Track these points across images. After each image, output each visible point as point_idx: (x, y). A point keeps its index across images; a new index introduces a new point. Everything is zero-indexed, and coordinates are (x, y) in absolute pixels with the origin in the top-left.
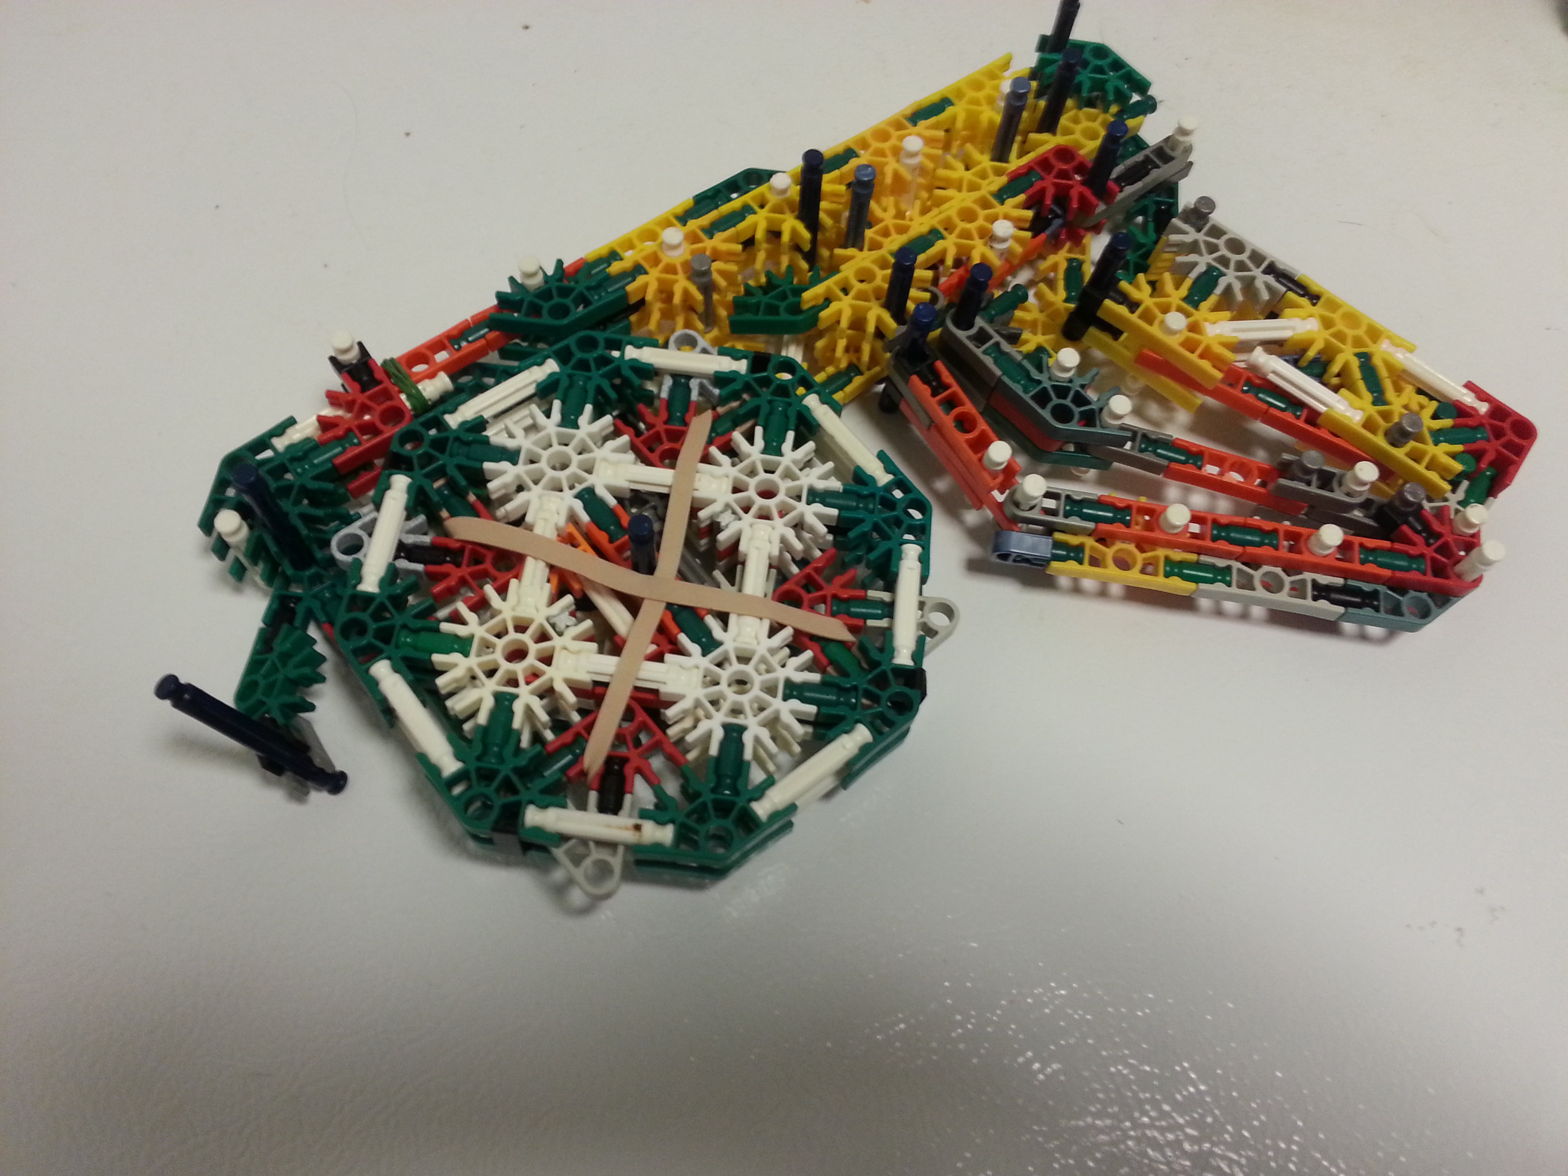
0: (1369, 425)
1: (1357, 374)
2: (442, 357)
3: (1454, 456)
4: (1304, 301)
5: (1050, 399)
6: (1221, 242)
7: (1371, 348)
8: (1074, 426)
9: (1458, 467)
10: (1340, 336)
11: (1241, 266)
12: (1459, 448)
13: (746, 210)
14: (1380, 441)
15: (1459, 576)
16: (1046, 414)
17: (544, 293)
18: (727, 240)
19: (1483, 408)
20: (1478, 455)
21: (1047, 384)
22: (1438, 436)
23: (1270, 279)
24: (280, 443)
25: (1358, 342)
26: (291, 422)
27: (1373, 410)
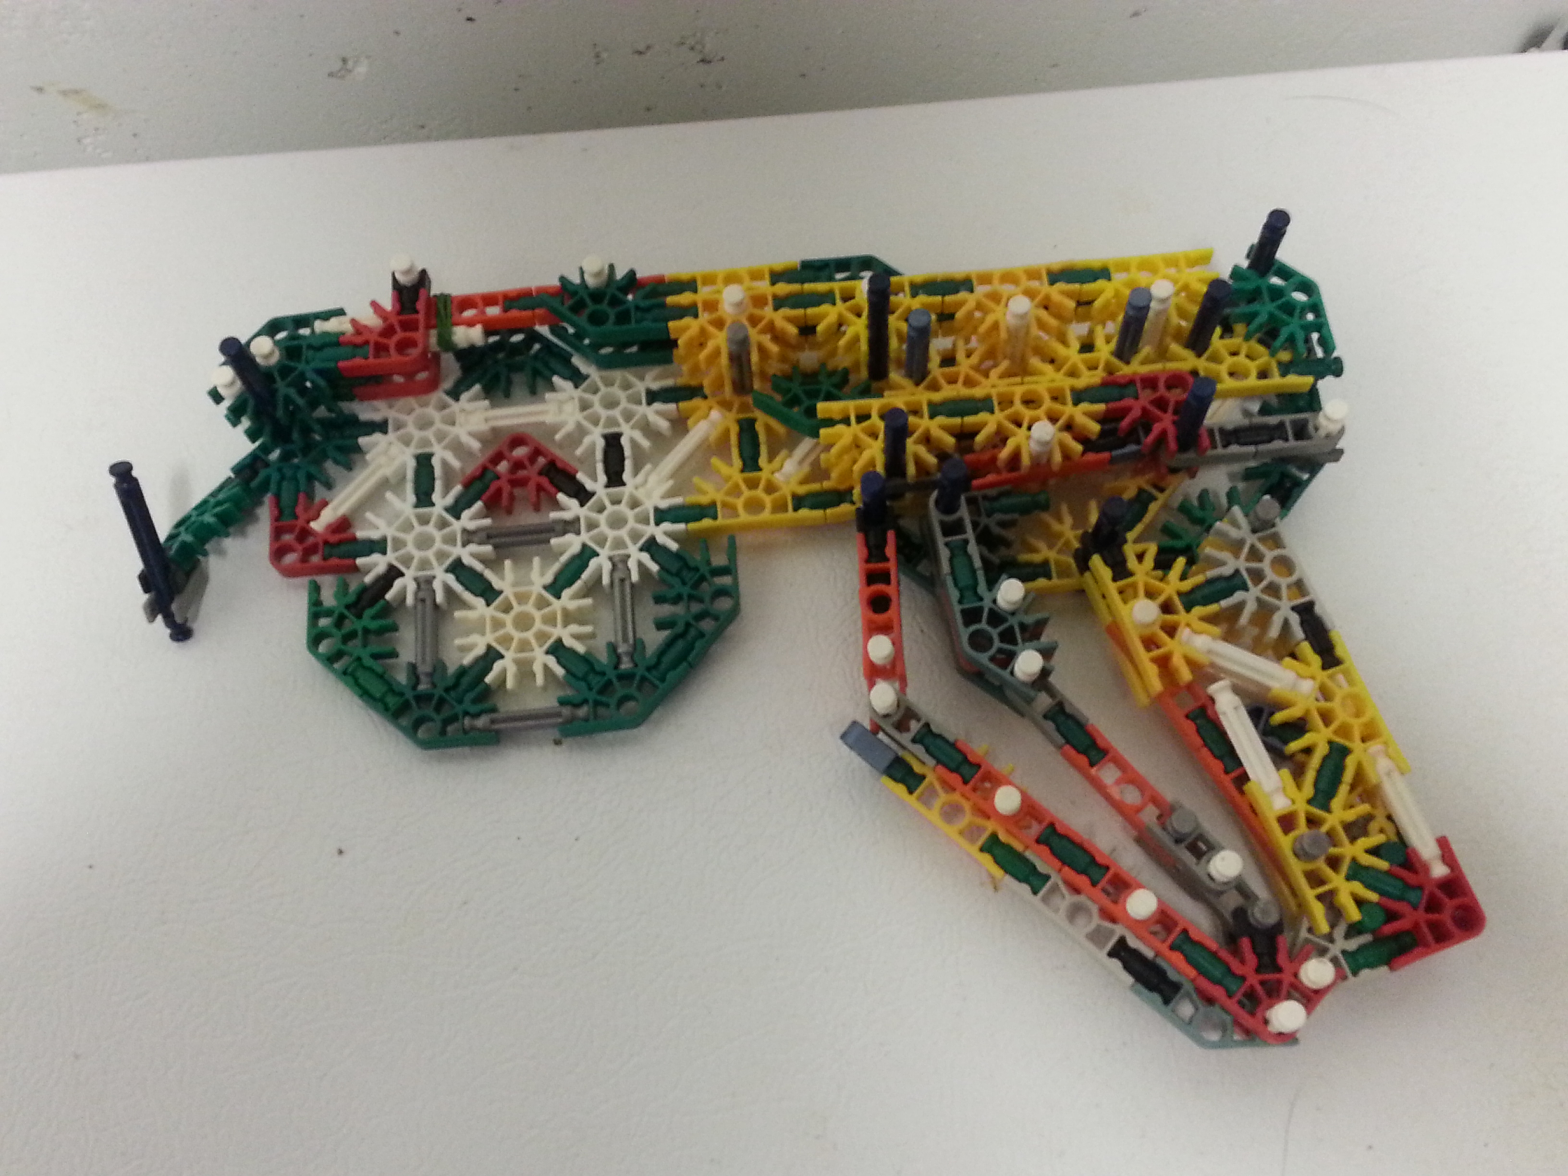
0: (1287, 822)
1: (1315, 761)
2: (493, 311)
3: (1360, 902)
4: (1316, 660)
5: (980, 621)
6: (1269, 555)
7: (1356, 745)
8: (983, 658)
9: (1354, 914)
10: (1327, 718)
11: (1273, 590)
12: (1373, 897)
13: (828, 298)
14: (1285, 842)
15: (1266, 1022)
16: (964, 633)
17: (597, 295)
18: (790, 320)
19: (1439, 870)
20: (1391, 916)
21: (987, 604)
22: (1357, 872)
23: (1295, 620)
24: (320, 326)
25: (1344, 731)
26: (340, 312)
27: (1302, 808)
